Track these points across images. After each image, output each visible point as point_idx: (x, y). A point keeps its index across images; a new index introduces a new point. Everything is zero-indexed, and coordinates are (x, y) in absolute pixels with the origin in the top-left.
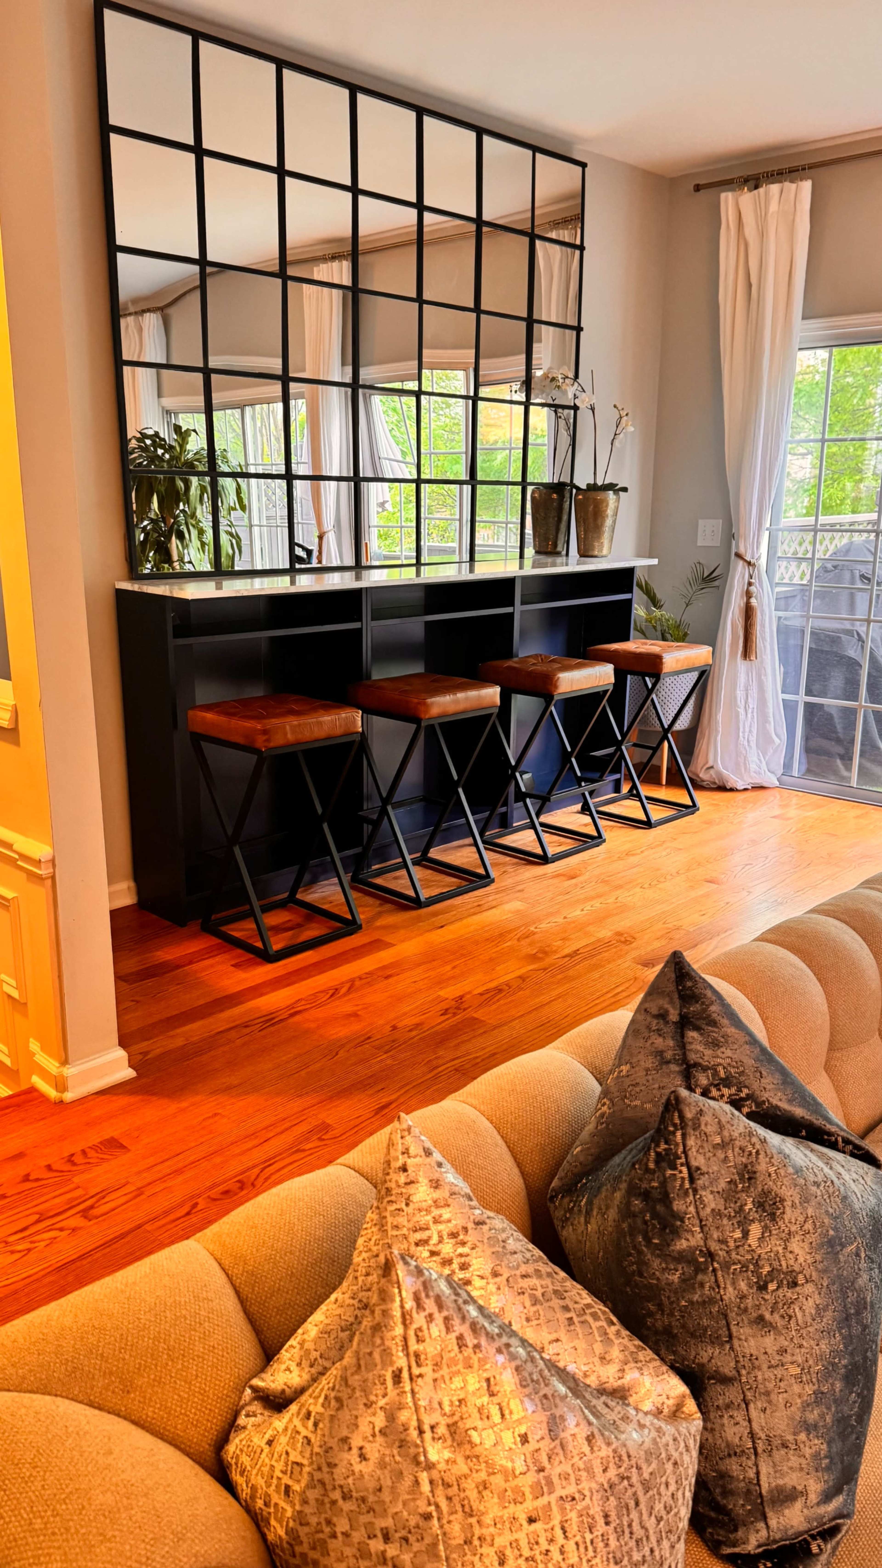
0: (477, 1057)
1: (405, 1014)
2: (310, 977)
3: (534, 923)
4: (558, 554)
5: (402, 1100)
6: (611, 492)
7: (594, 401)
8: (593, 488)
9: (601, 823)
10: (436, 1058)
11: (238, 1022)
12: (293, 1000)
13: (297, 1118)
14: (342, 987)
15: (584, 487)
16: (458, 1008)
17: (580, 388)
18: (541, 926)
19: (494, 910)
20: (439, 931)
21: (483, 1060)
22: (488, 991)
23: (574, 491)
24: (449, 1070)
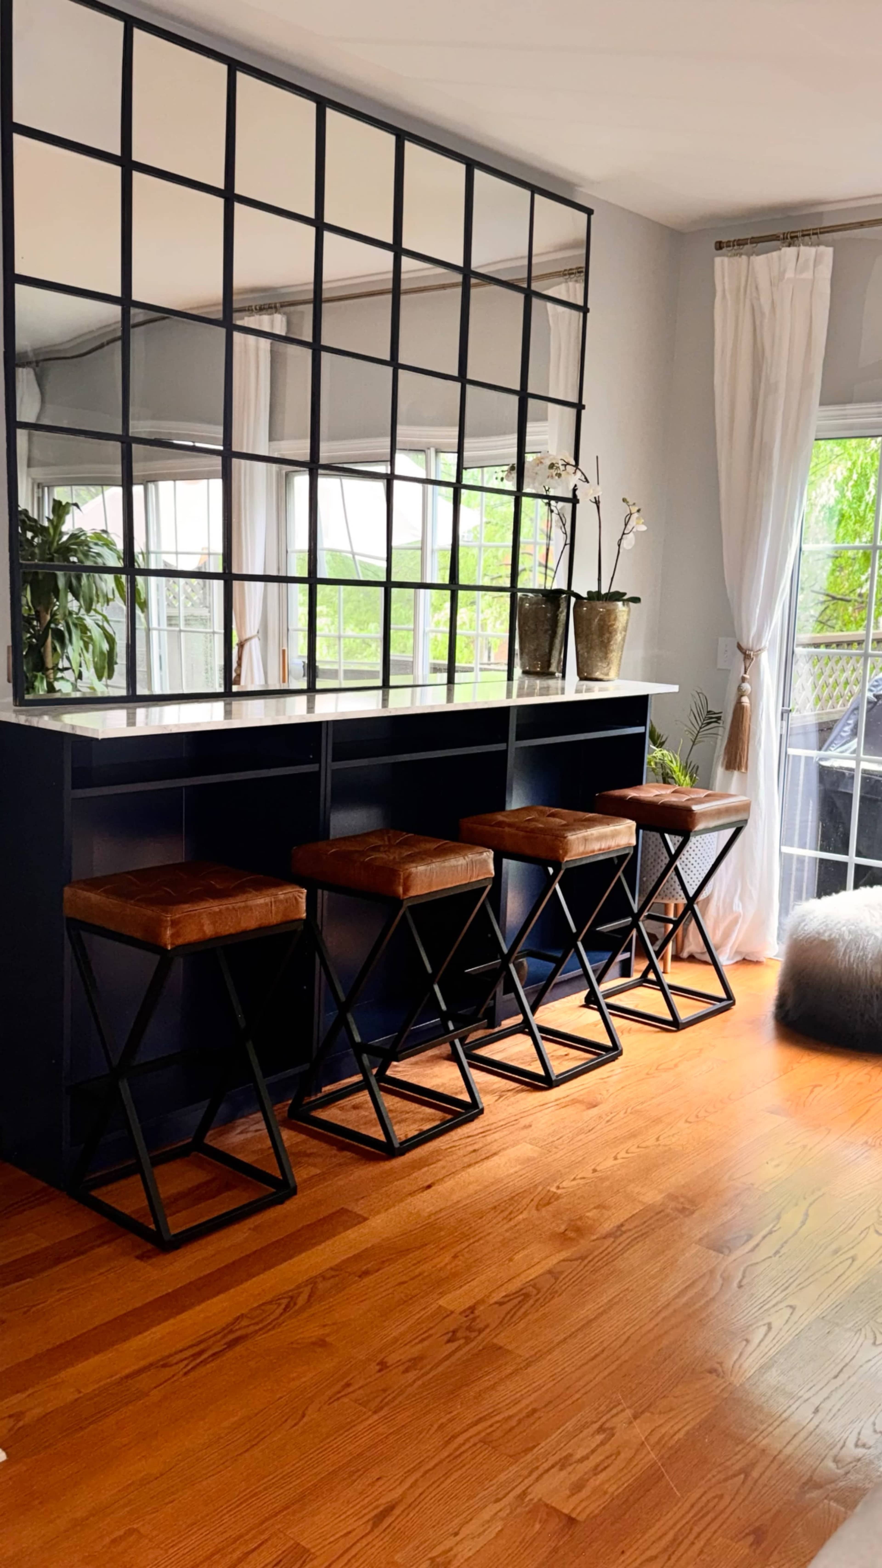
0: (510, 1417)
1: (396, 1340)
2: (251, 1276)
3: (555, 1181)
4: (551, 675)
5: (409, 1499)
6: (620, 604)
7: (600, 494)
8: (595, 596)
9: (616, 1022)
10: (450, 1420)
11: (151, 1359)
12: (230, 1319)
13: (254, 1537)
14: (299, 1294)
15: (585, 595)
16: (469, 1329)
17: (583, 478)
18: (564, 1184)
19: (496, 1158)
20: (427, 1194)
21: (520, 1422)
22: (509, 1297)
23: (573, 600)
24: (472, 1441)
